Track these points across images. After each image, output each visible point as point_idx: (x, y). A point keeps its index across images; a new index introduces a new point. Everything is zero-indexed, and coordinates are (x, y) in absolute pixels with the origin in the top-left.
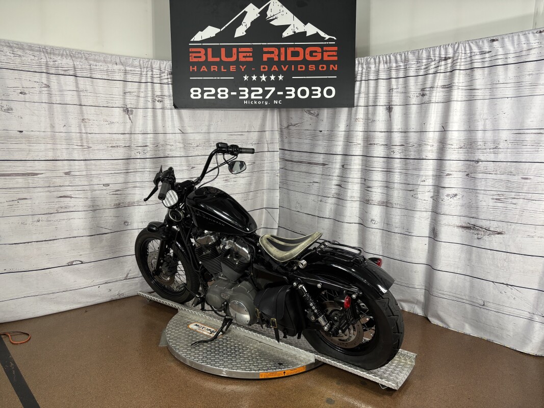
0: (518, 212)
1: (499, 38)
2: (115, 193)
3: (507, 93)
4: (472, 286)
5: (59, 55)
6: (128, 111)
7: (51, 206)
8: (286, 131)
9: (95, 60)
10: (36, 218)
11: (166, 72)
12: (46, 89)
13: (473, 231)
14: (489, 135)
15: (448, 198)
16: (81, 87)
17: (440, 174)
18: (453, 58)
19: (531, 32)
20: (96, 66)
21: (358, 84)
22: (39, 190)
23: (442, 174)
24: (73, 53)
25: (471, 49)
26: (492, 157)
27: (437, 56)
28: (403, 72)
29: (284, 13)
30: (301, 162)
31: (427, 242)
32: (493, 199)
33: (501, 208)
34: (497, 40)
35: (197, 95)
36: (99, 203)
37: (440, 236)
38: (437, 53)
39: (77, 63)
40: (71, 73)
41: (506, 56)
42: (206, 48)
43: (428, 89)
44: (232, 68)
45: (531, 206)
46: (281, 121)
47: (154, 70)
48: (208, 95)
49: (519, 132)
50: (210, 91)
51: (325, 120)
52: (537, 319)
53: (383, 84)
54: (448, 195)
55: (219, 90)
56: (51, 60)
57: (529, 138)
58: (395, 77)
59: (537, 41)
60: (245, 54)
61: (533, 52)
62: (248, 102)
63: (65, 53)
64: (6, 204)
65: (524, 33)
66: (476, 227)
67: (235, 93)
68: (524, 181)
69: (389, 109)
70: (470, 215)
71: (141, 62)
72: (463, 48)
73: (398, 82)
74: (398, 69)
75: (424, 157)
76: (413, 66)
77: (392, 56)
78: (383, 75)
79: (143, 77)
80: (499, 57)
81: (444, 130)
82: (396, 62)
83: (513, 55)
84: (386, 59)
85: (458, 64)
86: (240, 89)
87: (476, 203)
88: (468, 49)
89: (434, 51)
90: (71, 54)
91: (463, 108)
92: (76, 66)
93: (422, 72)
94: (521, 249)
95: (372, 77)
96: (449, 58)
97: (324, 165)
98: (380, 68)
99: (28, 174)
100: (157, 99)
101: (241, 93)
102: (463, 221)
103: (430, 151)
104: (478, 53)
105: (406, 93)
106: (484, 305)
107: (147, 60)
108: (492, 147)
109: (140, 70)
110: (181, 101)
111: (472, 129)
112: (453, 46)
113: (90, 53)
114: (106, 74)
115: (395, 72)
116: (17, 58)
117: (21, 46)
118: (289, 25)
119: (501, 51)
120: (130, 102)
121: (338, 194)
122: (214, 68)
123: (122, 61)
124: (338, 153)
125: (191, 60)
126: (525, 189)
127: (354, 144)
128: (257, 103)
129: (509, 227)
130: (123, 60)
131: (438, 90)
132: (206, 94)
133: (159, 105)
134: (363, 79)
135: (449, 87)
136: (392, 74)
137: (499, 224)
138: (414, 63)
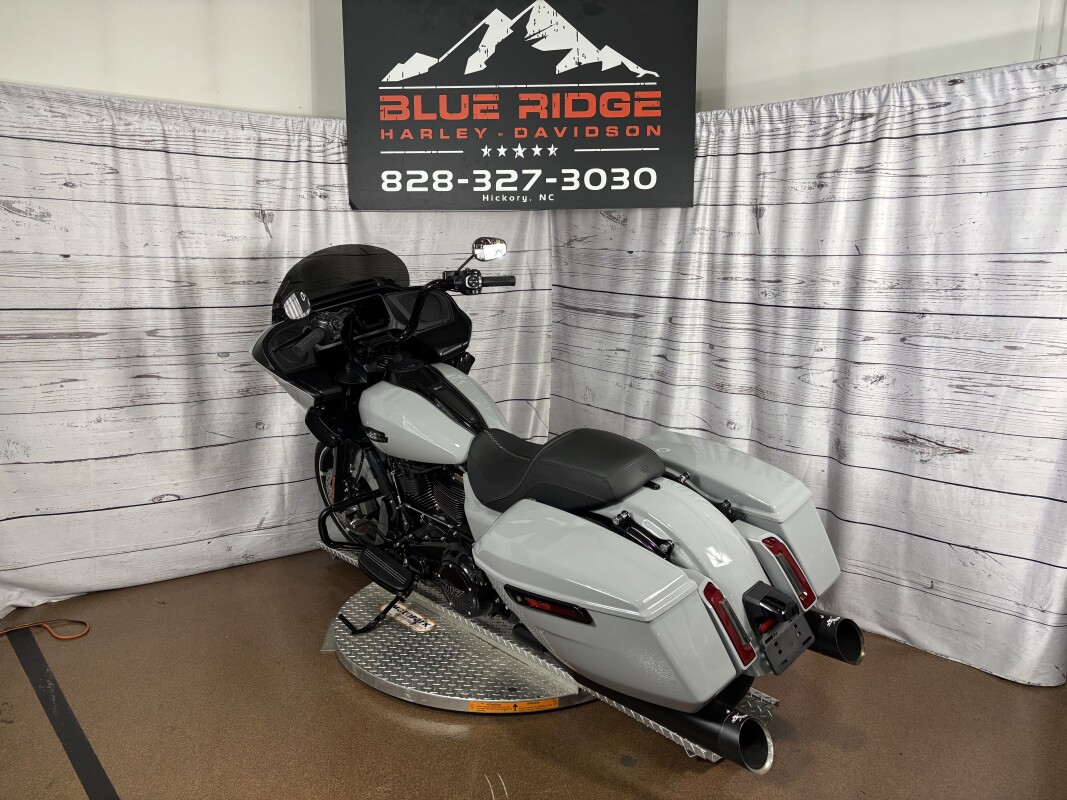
0: (998, 412)
1: (966, 78)
2: (239, 369)
3: (979, 184)
4: (910, 552)
5: (135, 112)
6: (264, 215)
7: (121, 393)
8: (563, 250)
9: (202, 122)
10: (94, 415)
11: (336, 140)
12: (111, 176)
13: (913, 448)
14: (944, 262)
15: (866, 384)
16: (177, 171)
17: (849, 338)
18: (878, 114)
19: (1025, 67)
20: (205, 131)
21: (699, 162)
22: (99, 363)
23: (855, 338)
24: (162, 108)
25: (912, 98)
26: (950, 306)
27: (847, 111)
28: (782, 140)
29: (560, 27)
30: (594, 311)
31: (825, 468)
32: (951, 386)
33: (966, 403)
34: (962, 81)
35: (394, 185)
36: (211, 389)
37: (851, 455)
38: (847, 105)
39: (170, 127)
40: (159, 146)
41: (977, 113)
42: (410, 94)
43: (829, 175)
44: (461, 133)
45: (1022, 400)
46: (556, 231)
47: (314, 138)
48: (415, 185)
49: (1002, 257)
50: (419, 177)
51: (639, 230)
52: (1032, 615)
53: (746, 163)
54: (866, 378)
55: (436, 175)
56: (122, 122)
57: (1020, 270)
58: (768, 150)
59: (1036, 85)
60: (484, 106)
61: (1029, 104)
62: (490, 198)
63: (146, 109)
64: (40, 389)
65: (1012, 68)
66: (918, 440)
67: (466, 181)
68: (1008, 352)
69: (757, 211)
70: (906, 418)
71: (290, 122)
72: (897, 96)
73: (773, 160)
74: (774, 134)
75: (822, 305)
76: (801, 130)
77: (763, 111)
78: (746, 146)
79: (292, 152)
80: (966, 114)
81: (859, 253)
82: (771, 122)
83: (992, 111)
84: (753, 114)
85: (888, 127)
86: (476, 172)
87: (921, 393)
88: (906, 97)
89: (842, 101)
90: (159, 110)
91: (895, 213)
92: (167, 133)
93: (818, 142)
94: (1003, 481)
95: (727, 148)
96: (871, 115)
97: (636, 316)
98: (741, 132)
99: (79, 335)
100: (319, 192)
101: (478, 181)
102: (895, 428)
103: (833, 293)
104: (926, 107)
105: (785, 180)
106: (932, 587)
107: (299, 119)
108: (951, 286)
109: (286, 137)
110: (364, 196)
111: (913, 251)
112: (877, 92)
113: (194, 108)
114: (223, 146)
115: (768, 141)
116: (59, 119)
117: (65, 98)
118: (570, 50)
119: (968, 103)
120: (268, 198)
121: (662, 373)
122: (426, 133)
123: (253, 121)
124: (663, 295)
125: (382, 119)
126: (1011, 368)
127: (690, 277)
128: (508, 199)
129: (981, 440)
130: (255, 119)
131: (848, 176)
132: (411, 182)
133: (320, 203)
134: (709, 153)
135: (869, 171)
136: (764, 145)
137: (962, 434)
138: (804, 123)
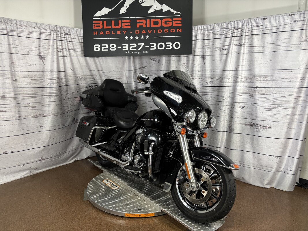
0: (279, 116)
1: (268, 18)
4: (254, 158)
6: (42, 58)
8: (138, 71)
9: (20, 25)
11: (64, 33)
13: (254, 127)
15: (239, 109)
16: (11, 42)
17: (234, 95)
18: (242, 28)
19: (286, 15)
20: (21, 28)
23: (236, 95)
24: (6, 20)
25: (251, 23)
26: (265, 85)
27: (233, 27)
28: (212, 36)
31: (225, 135)
32: (265, 109)
33: (270, 114)
34: (267, 19)
37: (236, 130)
38: (233, 25)
39: (8, 27)
40: (5, 33)
41: (272, 28)
42: (103, 20)
43: (227, 46)
44: (119, 32)
45: (286, 112)
46: (135, 65)
48: (104, 49)
49: (279, 71)
51: (164, 64)
53: (200, 43)
54: (239, 107)
57: (285, 74)
58: (207, 39)
59: (289, 20)
60: (126, 24)
61: (287, 26)
62: (128, 52)
63: (0, 20)
65: (282, 15)
66: (256, 125)
68: (282, 98)
69: (204, 57)
70: (252, 118)
71: (51, 27)
72: (247, 24)
73: (209, 42)
74: (209, 34)
75: (225, 86)
76: (218, 32)
77: (205, 27)
78: (200, 38)
79: (52, 37)
80: (267, 29)
81: (237, 70)
82: (208, 30)
83: (276, 28)
84: (202, 28)
85: (245, 32)
87: (256, 111)
88: (250, 23)
89: (231, 24)
91: (248, 57)
92: (8, 28)
93: (223, 36)
96: (239, 28)
98: (198, 33)
100: (58, 50)
102: (248, 121)
104: (256, 26)
105: (213, 48)
107: (54, 26)
108: (264, 79)
109: (50, 32)
111: (253, 69)
112: (241, 21)
114: (27, 34)
115: (207, 36)
118: (153, 6)
119: (269, 25)
120: (43, 52)
122: (108, 33)
123: (38, 26)
126: (283, 103)
128: (134, 53)
129: (275, 124)
131: (233, 47)
133: (60, 54)
135: (239, 45)
136: (205, 37)
137: (269, 123)
138: (218, 30)
